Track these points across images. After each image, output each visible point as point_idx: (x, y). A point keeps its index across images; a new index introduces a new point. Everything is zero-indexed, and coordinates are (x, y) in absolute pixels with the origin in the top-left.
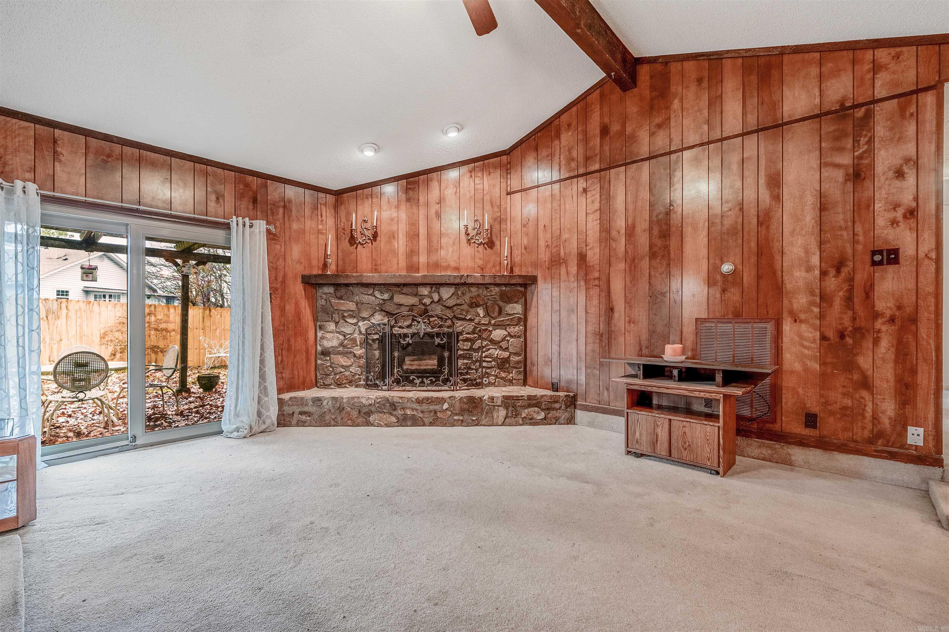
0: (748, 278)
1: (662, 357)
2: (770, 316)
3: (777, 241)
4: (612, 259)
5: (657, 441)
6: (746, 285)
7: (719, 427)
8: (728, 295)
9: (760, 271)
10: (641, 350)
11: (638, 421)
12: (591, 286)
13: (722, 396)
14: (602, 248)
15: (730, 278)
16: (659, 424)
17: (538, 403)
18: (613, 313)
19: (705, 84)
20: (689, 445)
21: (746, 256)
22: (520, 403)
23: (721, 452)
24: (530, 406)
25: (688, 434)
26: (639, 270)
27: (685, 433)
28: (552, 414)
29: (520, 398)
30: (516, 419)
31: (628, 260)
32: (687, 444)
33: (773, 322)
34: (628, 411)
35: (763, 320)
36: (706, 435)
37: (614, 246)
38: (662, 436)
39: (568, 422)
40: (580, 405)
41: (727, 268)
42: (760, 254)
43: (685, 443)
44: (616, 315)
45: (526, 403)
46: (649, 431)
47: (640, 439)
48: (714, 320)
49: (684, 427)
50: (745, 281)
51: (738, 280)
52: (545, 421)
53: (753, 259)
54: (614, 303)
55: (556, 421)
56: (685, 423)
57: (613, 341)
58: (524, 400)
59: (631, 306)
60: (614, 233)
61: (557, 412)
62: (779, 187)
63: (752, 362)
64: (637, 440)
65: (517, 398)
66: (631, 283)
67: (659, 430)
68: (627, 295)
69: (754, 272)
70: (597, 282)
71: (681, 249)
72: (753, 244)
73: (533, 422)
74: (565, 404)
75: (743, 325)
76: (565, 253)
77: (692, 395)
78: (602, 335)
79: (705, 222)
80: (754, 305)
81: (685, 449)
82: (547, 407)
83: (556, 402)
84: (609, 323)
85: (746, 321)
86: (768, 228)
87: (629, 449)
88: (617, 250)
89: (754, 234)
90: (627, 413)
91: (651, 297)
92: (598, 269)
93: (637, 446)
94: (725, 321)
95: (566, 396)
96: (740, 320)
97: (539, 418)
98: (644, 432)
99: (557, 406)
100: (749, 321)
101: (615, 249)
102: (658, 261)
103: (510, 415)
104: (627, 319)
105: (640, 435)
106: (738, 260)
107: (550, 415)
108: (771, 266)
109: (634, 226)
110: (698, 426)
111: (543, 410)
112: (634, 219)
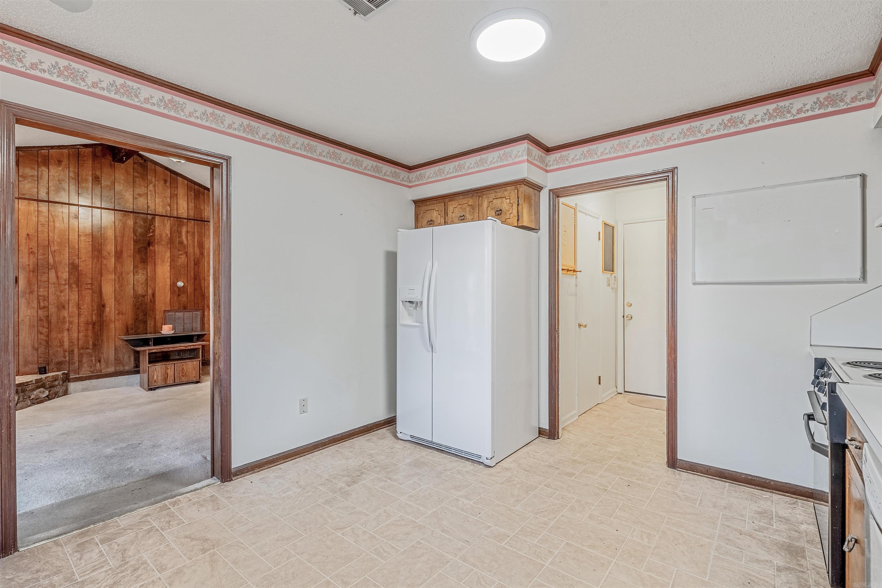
0: (190, 289)
1: (161, 333)
2: (199, 308)
3: (203, 274)
4: (103, 271)
5: (167, 377)
6: (189, 293)
7: (200, 361)
8: (180, 297)
9: (195, 287)
10: (128, 331)
11: (155, 369)
12: (84, 289)
13: (201, 346)
14: (94, 263)
15: (181, 290)
16: (168, 367)
17: (44, 384)
18: (104, 309)
19: (168, 184)
20: (186, 373)
21: (189, 279)
22: (30, 387)
23: (201, 372)
24: (38, 388)
25: (185, 368)
26: (126, 280)
27: (183, 368)
28: (54, 390)
29: (30, 383)
30: (26, 402)
31: (117, 273)
32: (184, 373)
33: (201, 311)
34: (149, 365)
35: (197, 310)
36: (193, 366)
37: (105, 262)
38: (170, 374)
39: (65, 393)
40: (72, 378)
41: (180, 284)
42: (195, 279)
43: (183, 373)
44: (107, 309)
45: (34, 386)
46: (162, 373)
47: (157, 379)
48: (174, 311)
49: (182, 365)
50: (188, 291)
51: (186, 291)
52: (49, 398)
53: (192, 281)
54: (106, 301)
55: (56, 395)
56: (183, 363)
57: (104, 327)
58: (33, 384)
59: (119, 304)
60: (105, 254)
61: (56, 388)
62: (203, 249)
63: (192, 331)
64: (155, 380)
65: (27, 384)
66: (120, 289)
67: (169, 371)
68: (117, 296)
69: (192, 288)
70: (89, 286)
71: (154, 270)
72: (192, 274)
73: (39, 401)
74: (63, 380)
75: (188, 313)
76: (54, 262)
77: (187, 348)
78: (94, 324)
79: (168, 258)
80: (193, 303)
81: (183, 376)
82: (50, 385)
83: (56, 380)
84: (101, 315)
85: (190, 311)
86: (198, 267)
87: (150, 388)
88: (108, 266)
89: (192, 269)
90: (149, 366)
91: (135, 298)
92: (90, 277)
93: (155, 384)
94: (180, 311)
95: (63, 374)
96: (186, 311)
97: (44, 396)
98: (159, 375)
99: (56, 383)
100: (191, 311)
101: (106, 265)
102: (140, 276)
103: (21, 399)
104: (117, 312)
105: (157, 377)
106: (185, 281)
107: (51, 392)
108: (200, 284)
109: (121, 252)
110: (190, 363)
111: (46, 389)
112: (122, 247)
